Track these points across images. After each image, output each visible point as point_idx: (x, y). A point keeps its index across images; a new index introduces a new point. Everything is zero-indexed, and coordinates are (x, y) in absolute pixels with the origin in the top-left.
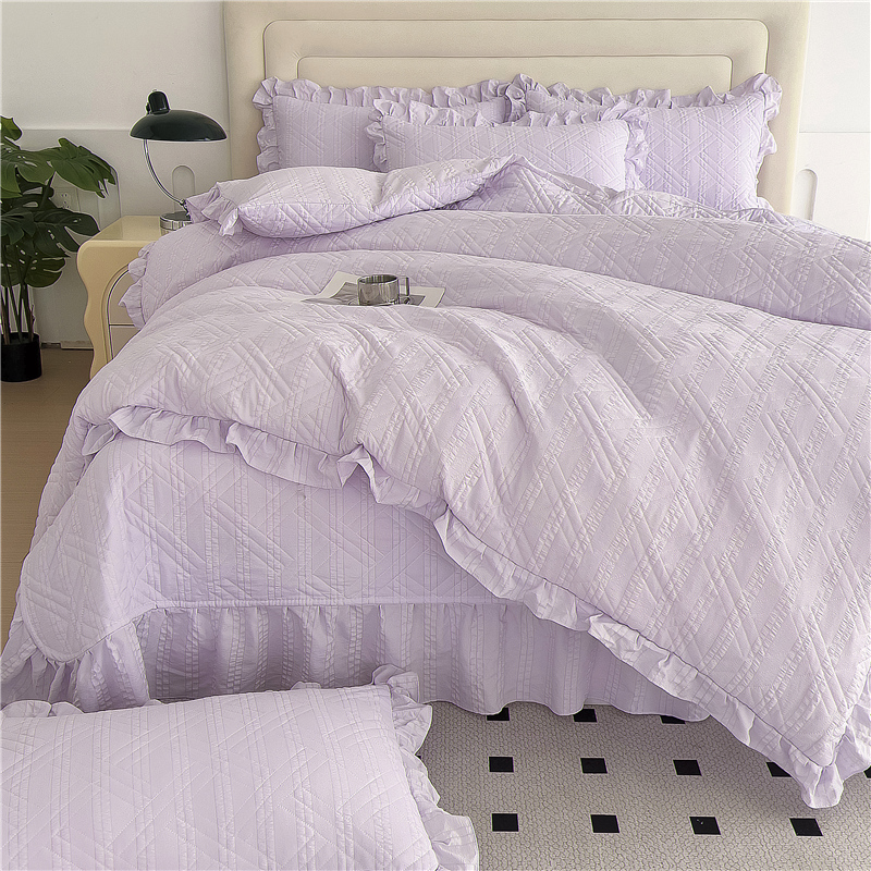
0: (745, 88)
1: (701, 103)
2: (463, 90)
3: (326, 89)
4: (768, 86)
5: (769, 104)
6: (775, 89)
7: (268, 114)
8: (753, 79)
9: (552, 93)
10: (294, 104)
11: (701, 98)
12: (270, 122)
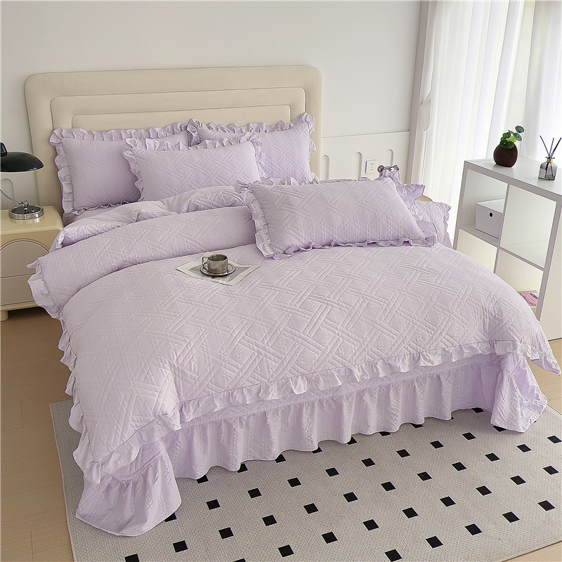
0: (298, 120)
1: (279, 129)
2: (164, 128)
3: (90, 132)
4: (308, 119)
5: (311, 128)
6: (312, 120)
7: (59, 148)
8: (300, 116)
9: (209, 128)
10: (75, 142)
11: (278, 127)
12: (61, 152)
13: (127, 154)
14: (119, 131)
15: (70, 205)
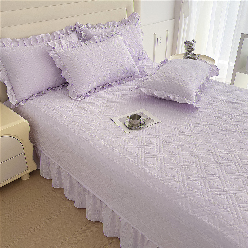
13: (52, 54)
14: (34, 36)
15: (14, 98)
